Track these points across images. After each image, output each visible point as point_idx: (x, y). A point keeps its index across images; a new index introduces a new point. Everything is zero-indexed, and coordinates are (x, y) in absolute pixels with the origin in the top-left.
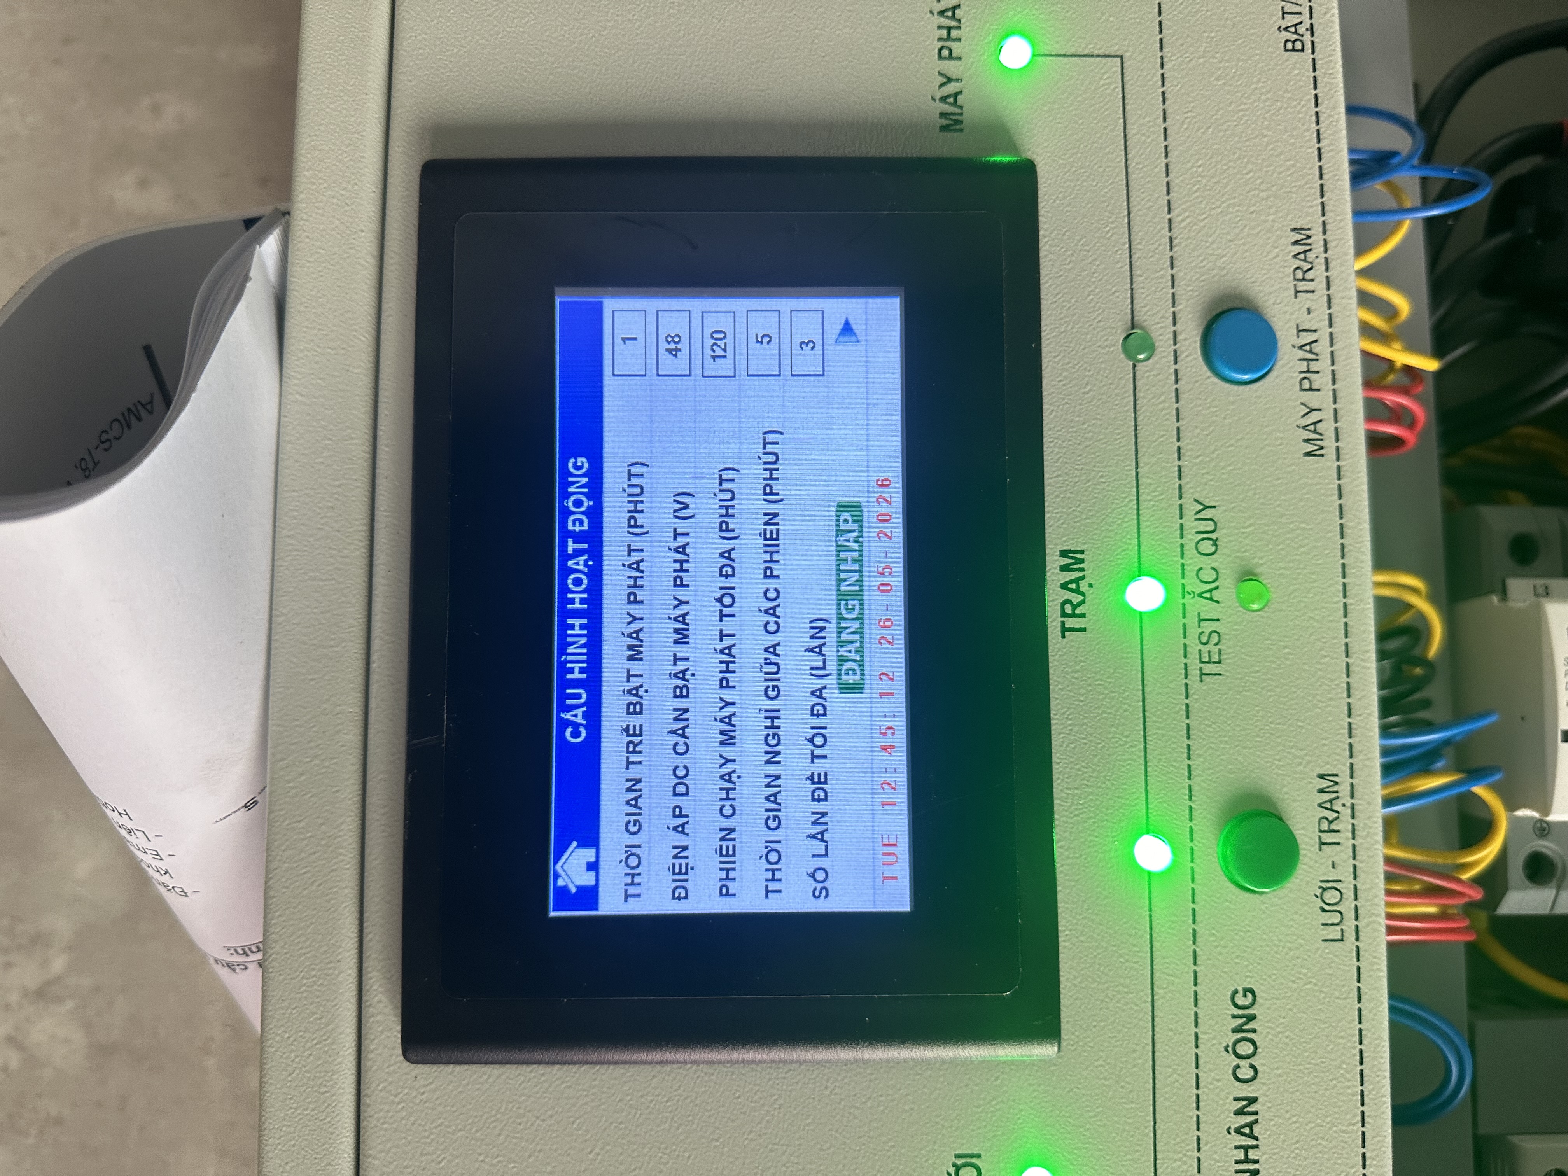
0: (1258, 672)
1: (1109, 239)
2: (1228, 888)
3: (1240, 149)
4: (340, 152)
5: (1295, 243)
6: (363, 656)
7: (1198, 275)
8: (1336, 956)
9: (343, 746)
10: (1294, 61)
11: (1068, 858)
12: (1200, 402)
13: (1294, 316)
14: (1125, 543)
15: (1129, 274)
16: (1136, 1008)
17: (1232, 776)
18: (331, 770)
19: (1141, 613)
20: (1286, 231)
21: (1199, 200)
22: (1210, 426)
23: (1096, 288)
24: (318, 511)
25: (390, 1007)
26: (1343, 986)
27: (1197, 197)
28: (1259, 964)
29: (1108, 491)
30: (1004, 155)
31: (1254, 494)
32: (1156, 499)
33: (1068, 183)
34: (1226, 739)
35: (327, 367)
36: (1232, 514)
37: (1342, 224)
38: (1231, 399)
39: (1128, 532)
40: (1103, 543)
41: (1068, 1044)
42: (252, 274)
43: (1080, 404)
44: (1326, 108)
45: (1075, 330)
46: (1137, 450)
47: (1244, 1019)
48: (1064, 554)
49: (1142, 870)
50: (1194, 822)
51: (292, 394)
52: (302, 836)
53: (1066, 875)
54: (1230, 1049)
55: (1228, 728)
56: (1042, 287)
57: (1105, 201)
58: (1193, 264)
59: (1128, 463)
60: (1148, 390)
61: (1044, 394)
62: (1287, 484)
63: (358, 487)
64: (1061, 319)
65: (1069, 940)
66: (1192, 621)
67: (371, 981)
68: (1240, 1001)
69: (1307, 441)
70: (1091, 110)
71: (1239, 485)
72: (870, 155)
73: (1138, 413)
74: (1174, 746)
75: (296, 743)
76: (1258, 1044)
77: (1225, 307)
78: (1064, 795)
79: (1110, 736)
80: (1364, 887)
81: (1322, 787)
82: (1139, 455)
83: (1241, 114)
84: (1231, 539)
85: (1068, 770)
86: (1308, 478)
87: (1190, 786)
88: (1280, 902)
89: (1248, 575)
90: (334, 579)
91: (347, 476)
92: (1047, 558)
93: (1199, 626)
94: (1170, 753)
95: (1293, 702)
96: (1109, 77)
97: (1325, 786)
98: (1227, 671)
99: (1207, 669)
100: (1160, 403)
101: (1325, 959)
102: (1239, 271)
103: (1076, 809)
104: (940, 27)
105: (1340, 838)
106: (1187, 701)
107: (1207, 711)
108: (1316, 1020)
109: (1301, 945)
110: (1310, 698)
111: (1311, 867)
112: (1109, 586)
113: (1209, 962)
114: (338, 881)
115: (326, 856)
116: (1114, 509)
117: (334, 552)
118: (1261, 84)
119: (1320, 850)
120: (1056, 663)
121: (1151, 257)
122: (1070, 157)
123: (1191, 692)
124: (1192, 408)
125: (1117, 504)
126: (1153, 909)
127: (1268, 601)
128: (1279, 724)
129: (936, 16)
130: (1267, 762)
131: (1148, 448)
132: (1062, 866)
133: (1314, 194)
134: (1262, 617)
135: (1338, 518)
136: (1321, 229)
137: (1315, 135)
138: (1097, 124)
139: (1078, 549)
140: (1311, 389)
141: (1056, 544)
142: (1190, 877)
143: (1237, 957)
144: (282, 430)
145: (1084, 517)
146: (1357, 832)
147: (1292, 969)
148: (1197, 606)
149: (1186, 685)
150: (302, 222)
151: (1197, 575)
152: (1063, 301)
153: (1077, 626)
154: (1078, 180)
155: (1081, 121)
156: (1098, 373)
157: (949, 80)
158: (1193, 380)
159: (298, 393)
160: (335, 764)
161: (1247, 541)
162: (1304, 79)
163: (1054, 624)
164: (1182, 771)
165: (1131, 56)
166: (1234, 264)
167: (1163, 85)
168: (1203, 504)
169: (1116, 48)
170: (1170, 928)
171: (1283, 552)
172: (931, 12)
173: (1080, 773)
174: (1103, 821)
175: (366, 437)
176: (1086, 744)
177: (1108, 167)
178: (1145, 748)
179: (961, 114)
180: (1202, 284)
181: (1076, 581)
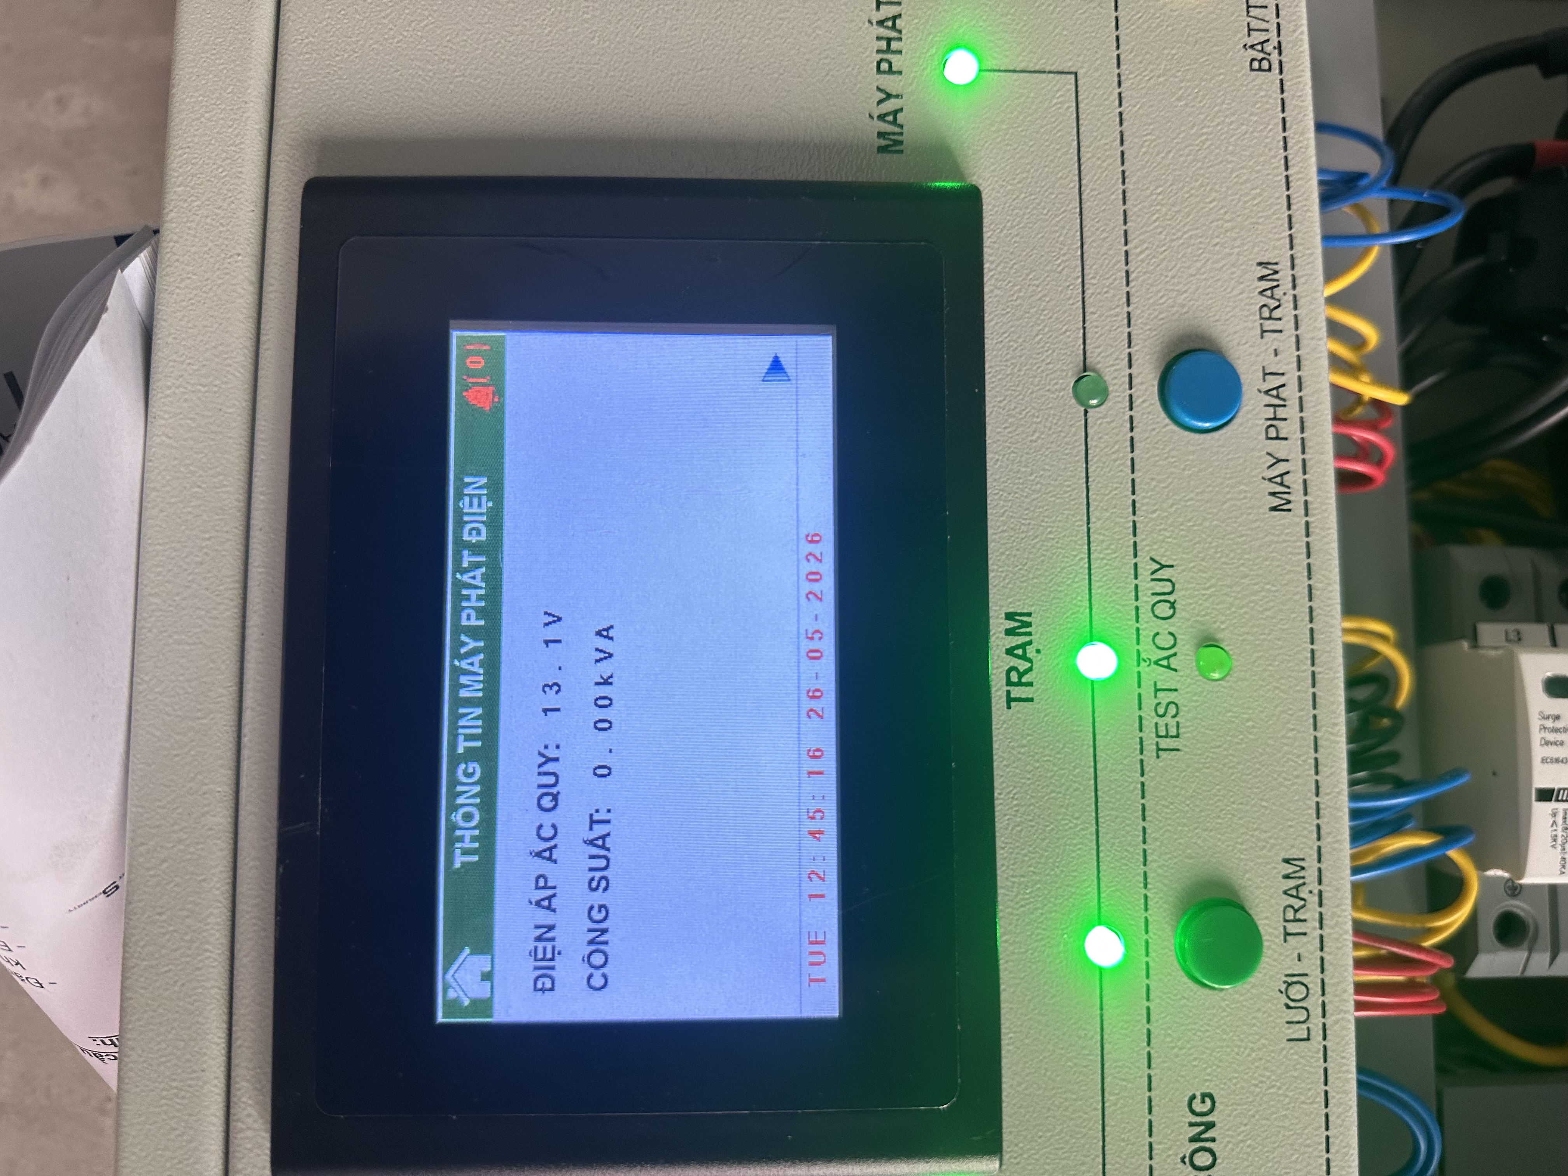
0: (1219, 747)
1: (1060, 273)
2: (1185, 983)
3: (1203, 175)
4: (215, 166)
5: (1262, 278)
6: (234, 729)
7: (1156, 313)
8: (1302, 1057)
9: (211, 829)
10: (1260, 82)
11: (1013, 953)
12: (1156, 452)
13: (1259, 359)
14: (1075, 605)
15: (1081, 311)
16: (1086, 1116)
17: (1191, 861)
18: (195, 857)
19: (1092, 682)
20: (1252, 265)
21: (1159, 230)
22: (1168, 478)
23: (1045, 326)
24: (185, 566)
25: (261, 1121)
26: (1310, 1089)
27: (1157, 227)
28: (1218, 1067)
29: (1057, 548)
30: (946, 179)
31: (1216, 553)
32: (1108, 558)
33: (1017, 211)
34: (1185, 821)
35: (198, 406)
36: (1191, 574)
37: (1311, 259)
38: (1191, 448)
39: (1078, 594)
40: (1051, 605)
41: (1011, 1157)
42: (112, 302)
43: (1027, 453)
44: (1295, 134)
45: (1022, 373)
46: (1088, 504)
47: (1202, 1128)
48: (1010, 616)
49: (1093, 965)
50: (1150, 912)
51: (159, 436)
52: (163, 931)
53: (1011, 972)
54: (1187, 1160)
55: (1187, 808)
56: (986, 325)
57: (1057, 231)
58: (1151, 301)
59: (1079, 517)
60: (1101, 438)
61: (988, 441)
62: (1251, 541)
63: (228, 540)
64: (1007, 360)
65: (1013, 1043)
66: (1147, 692)
67: (239, 1093)
68: (1198, 1107)
69: (1273, 494)
70: (1042, 130)
71: (1199, 542)
72: (801, 178)
73: (1090, 463)
74: (1128, 828)
75: (158, 827)
76: (1217, 1154)
77: (1185, 348)
78: (1009, 884)
79: (1060, 817)
80: (1332, 981)
81: (1287, 872)
82: (1091, 509)
83: (1204, 138)
84: (1191, 601)
85: (1014, 856)
86: (1273, 534)
87: (1145, 873)
88: (1242, 998)
89: (1209, 641)
90: (201, 643)
91: (217, 528)
92: (992, 621)
93: (1156, 697)
94: (1123, 836)
95: (1257, 780)
96: (1062, 96)
97: (1291, 871)
98: (1186, 746)
99: (1164, 743)
100: (1113, 453)
101: (1289, 1060)
102: (1201, 308)
103: (1022, 899)
104: (879, 38)
105: (1308, 928)
106: (1142, 779)
107: (1163, 790)
108: (1280, 1127)
109: (1264, 1046)
110: (1275, 776)
111: (1275, 960)
112: (1059, 652)
113: (1166, 1065)
114: (203, 981)
115: (190, 952)
116: (1063, 568)
117: (203, 613)
118: (1224, 106)
119: (1285, 941)
120: (1001, 737)
121: (1106, 293)
122: (1019, 182)
123: (1147, 769)
124: (1148, 459)
125: (1067, 562)
126: (1105, 1007)
127: (1230, 669)
128: (1242, 804)
129: (875, 26)
130: (1229, 846)
131: (1101, 501)
132: (1007, 962)
133: (1282, 225)
134: (1225, 688)
135: (1306, 579)
136: (1289, 264)
137: (1283, 162)
138: (1049, 146)
139: (1025, 611)
140: (1277, 438)
141: (1001, 606)
142: (1144, 972)
143: (1195, 1059)
144: (146, 475)
145: (1031, 576)
146: (1324, 922)
147: (1254, 1073)
148: (1153, 675)
149: (1142, 761)
150: (171, 244)
151: (1153, 640)
152: (1010, 341)
153: (1023, 697)
154: (1027, 208)
155: (1031, 143)
156: (1047, 419)
157: (889, 96)
158: (1150, 428)
159: (163, 434)
160: (202, 849)
161: (1207, 604)
162: (1271, 101)
163: (999, 693)
164: (1137, 857)
165: (1086, 73)
166: (1197, 300)
167: (1120, 105)
168: (1160, 564)
169: (1070, 64)
170: (1122, 1028)
171: (1246, 616)
172: (870, 22)
173: (1026, 859)
174: (1051, 912)
175: (240, 484)
176: (1032, 826)
177: (1062, 193)
178: (1097, 831)
179: (901, 134)
180: (1162, 322)
181: (1023, 646)
